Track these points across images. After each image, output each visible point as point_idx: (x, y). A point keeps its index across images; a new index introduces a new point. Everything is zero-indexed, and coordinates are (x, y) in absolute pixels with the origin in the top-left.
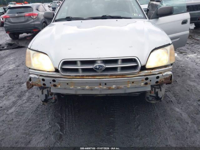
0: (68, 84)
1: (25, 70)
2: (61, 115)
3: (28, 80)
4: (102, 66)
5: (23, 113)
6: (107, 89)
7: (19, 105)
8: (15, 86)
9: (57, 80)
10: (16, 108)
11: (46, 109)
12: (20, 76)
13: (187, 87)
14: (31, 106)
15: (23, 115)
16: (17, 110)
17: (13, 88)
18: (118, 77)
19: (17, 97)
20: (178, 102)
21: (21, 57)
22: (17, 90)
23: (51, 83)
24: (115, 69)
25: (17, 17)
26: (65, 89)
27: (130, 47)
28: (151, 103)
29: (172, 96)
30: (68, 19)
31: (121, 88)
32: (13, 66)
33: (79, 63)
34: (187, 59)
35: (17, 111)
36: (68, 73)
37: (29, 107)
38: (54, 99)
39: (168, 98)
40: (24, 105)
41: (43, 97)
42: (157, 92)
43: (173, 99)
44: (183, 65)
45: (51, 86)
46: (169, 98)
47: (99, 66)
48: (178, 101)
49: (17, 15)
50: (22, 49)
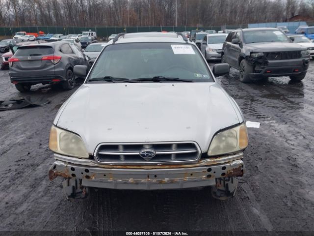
0: (105, 175)
1: (41, 144)
2: (93, 216)
3: (51, 168)
4: (151, 153)
5: (39, 212)
6: (158, 182)
7: (32, 200)
8: (26, 170)
9: (91, 170)
10: (29, 204)
11: (72, 206)
12: (34, 154)
13: (271, 176)
14: (50, 202)
15: (38, 215)
16: (30, 207)
17: (23, 173)
18: (172, 167)
19: (29, 188)
20: (257, 200)
21: (34, 123)
22: (29, 176)
23: (82, 173)
24: (168, 156)
25: (30, 61)
26: (101, 182)
27: (187, 128)
28: (220, 201)
29: (250, 189)
30: (108, 79)
31: (177, 182)
32: (22, 137)
33: (121, 148)
34: (274, 132)
35: (30, 210)
36: (107, 160)
37: (47, 203)
38: (84, 193)
39: (243, 192)
40: (40, 201)
41: (70, 191)
42: (227, 184)
43: (250, 194)
44: (268, 143)
45: (83, 178)
46: (245, 192)
47: (147, 152)
48: (257, 198)
49: (29, 58)
50: (36, 109)
